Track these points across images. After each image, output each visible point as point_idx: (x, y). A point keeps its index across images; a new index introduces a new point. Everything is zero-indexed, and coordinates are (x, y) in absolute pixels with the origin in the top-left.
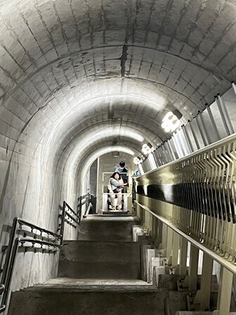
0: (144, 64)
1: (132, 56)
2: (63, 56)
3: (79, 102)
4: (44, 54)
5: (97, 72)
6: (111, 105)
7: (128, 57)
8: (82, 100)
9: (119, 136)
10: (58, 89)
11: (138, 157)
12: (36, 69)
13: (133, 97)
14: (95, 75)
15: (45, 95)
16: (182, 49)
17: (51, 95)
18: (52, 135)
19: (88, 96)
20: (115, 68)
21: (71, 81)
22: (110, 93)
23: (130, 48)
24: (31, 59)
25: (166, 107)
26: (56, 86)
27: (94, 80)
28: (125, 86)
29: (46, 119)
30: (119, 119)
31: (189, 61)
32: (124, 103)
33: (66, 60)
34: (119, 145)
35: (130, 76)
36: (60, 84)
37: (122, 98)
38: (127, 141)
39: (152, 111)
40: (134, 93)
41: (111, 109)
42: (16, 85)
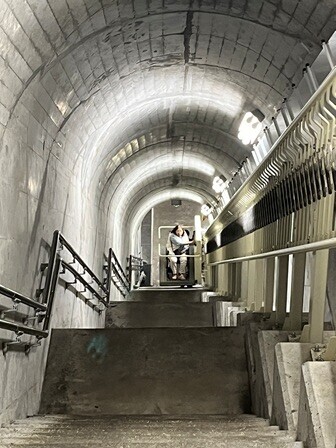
0: (213, 39)
1: (198, 27)
2: (112, 25)
3: (130, 104)
4: (90, 16)
5: (155, 55)
6: (171, 112)
7: (194, 30)
8: (134, 100)
9: (181, 171)
10: (104, 77)
11: (208, 205)
12: (79, 39)
13: (200, 98)
14: (150, 60)
15: (88, 83)
16: (261, 10)
17: (95, 84)
18: (95, 148)
19: (141, 95)
20: (177, 48)
21: (120, 67)
22: (169, 91)
23: (196, 15)
24: (75, 22)
25: (243, 109)
26: (101, 71)
27: (150, 69)
28: (190, 79)
29: (89, 122)
30: (182, 138)
31: (271, 26)
32: (188, 109)
33: (115, 31)
34: (181, 187)
35: (196, 61)
36: (107, 69)
37: (186, 101)
38: (193, 179)
39: (225, 117)
40: (201, 91)
41: (170, 121)
42: (55, 57)
